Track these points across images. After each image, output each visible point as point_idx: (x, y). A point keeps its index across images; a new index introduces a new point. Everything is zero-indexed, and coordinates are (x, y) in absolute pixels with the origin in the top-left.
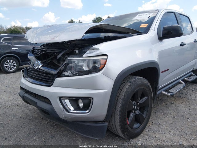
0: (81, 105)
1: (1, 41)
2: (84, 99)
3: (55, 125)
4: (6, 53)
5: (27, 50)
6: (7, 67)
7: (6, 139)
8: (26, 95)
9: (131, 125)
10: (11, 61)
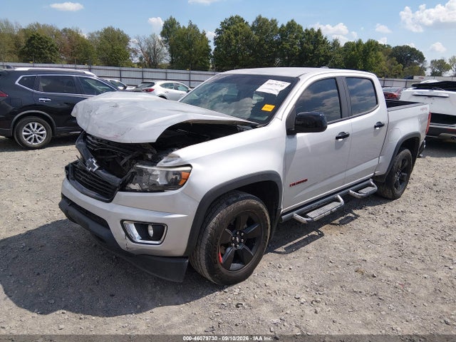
0: (151, 232)
1: (17, 83)
2: (155, 226)
3: (116, 258)
4: (25, 106)
5: (67, 103)
6: (26, 136)
7: (38, 274)
8: (72, 209)
9: (227, 266)
10: (36, 124)
